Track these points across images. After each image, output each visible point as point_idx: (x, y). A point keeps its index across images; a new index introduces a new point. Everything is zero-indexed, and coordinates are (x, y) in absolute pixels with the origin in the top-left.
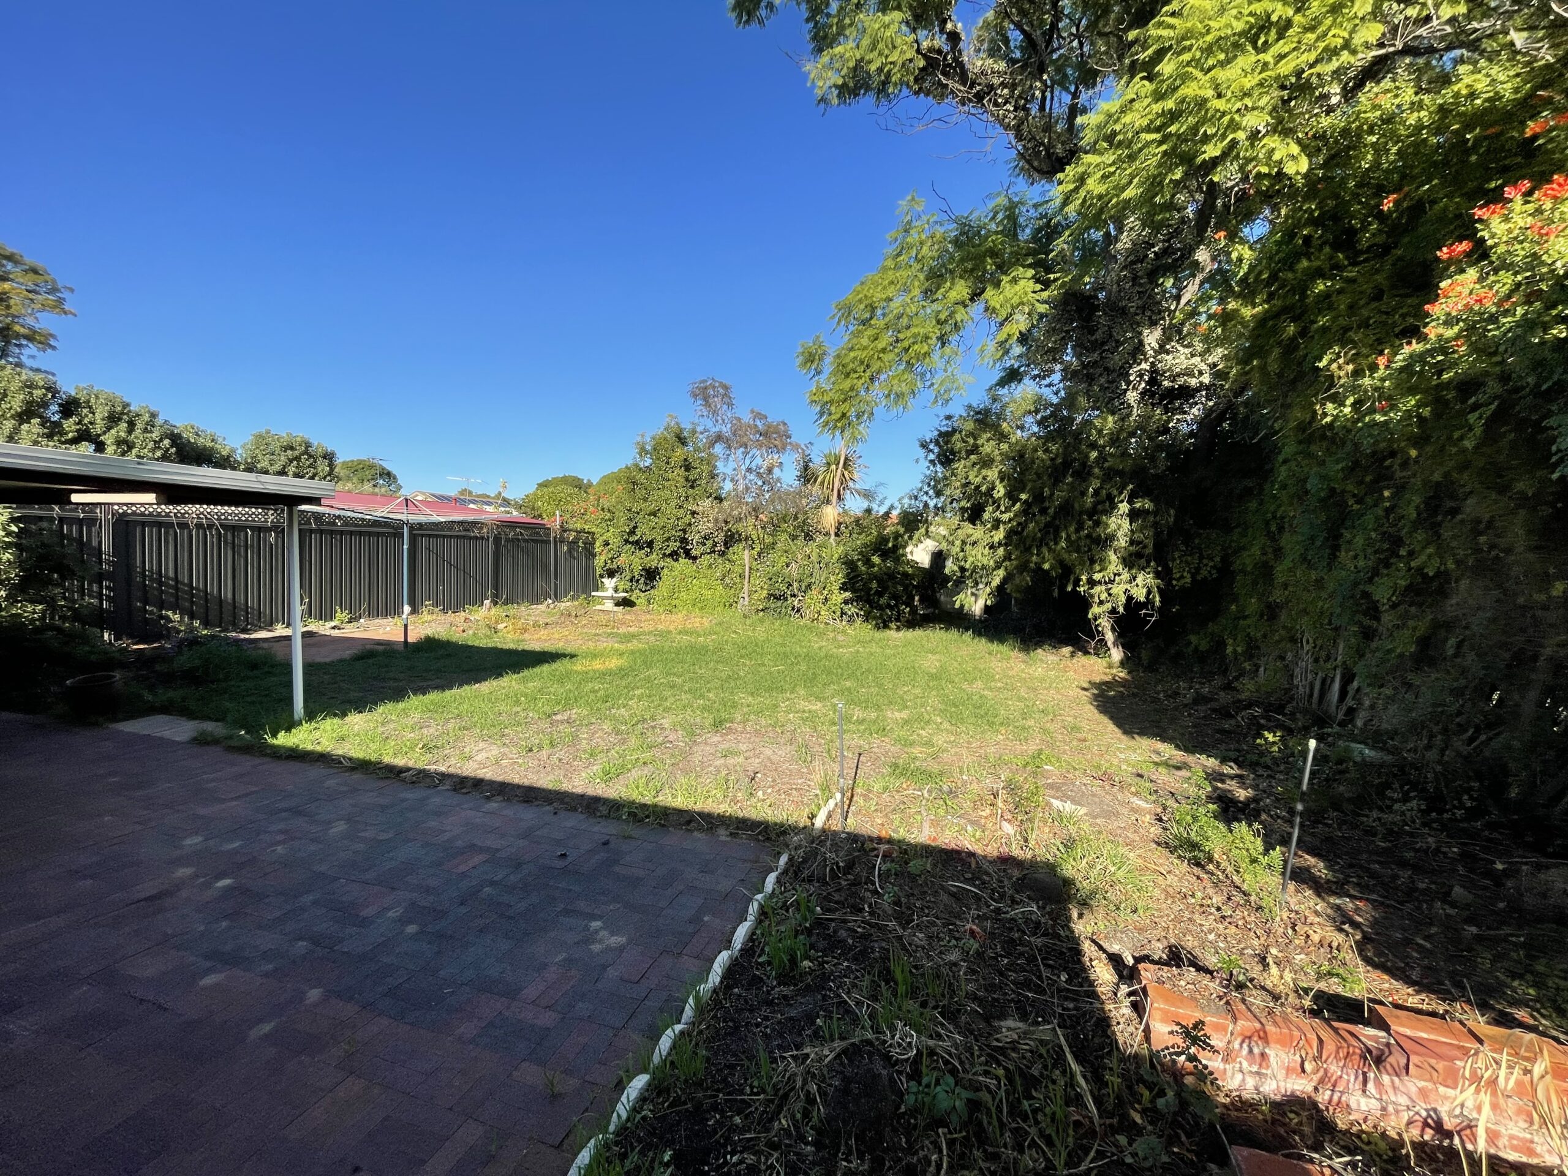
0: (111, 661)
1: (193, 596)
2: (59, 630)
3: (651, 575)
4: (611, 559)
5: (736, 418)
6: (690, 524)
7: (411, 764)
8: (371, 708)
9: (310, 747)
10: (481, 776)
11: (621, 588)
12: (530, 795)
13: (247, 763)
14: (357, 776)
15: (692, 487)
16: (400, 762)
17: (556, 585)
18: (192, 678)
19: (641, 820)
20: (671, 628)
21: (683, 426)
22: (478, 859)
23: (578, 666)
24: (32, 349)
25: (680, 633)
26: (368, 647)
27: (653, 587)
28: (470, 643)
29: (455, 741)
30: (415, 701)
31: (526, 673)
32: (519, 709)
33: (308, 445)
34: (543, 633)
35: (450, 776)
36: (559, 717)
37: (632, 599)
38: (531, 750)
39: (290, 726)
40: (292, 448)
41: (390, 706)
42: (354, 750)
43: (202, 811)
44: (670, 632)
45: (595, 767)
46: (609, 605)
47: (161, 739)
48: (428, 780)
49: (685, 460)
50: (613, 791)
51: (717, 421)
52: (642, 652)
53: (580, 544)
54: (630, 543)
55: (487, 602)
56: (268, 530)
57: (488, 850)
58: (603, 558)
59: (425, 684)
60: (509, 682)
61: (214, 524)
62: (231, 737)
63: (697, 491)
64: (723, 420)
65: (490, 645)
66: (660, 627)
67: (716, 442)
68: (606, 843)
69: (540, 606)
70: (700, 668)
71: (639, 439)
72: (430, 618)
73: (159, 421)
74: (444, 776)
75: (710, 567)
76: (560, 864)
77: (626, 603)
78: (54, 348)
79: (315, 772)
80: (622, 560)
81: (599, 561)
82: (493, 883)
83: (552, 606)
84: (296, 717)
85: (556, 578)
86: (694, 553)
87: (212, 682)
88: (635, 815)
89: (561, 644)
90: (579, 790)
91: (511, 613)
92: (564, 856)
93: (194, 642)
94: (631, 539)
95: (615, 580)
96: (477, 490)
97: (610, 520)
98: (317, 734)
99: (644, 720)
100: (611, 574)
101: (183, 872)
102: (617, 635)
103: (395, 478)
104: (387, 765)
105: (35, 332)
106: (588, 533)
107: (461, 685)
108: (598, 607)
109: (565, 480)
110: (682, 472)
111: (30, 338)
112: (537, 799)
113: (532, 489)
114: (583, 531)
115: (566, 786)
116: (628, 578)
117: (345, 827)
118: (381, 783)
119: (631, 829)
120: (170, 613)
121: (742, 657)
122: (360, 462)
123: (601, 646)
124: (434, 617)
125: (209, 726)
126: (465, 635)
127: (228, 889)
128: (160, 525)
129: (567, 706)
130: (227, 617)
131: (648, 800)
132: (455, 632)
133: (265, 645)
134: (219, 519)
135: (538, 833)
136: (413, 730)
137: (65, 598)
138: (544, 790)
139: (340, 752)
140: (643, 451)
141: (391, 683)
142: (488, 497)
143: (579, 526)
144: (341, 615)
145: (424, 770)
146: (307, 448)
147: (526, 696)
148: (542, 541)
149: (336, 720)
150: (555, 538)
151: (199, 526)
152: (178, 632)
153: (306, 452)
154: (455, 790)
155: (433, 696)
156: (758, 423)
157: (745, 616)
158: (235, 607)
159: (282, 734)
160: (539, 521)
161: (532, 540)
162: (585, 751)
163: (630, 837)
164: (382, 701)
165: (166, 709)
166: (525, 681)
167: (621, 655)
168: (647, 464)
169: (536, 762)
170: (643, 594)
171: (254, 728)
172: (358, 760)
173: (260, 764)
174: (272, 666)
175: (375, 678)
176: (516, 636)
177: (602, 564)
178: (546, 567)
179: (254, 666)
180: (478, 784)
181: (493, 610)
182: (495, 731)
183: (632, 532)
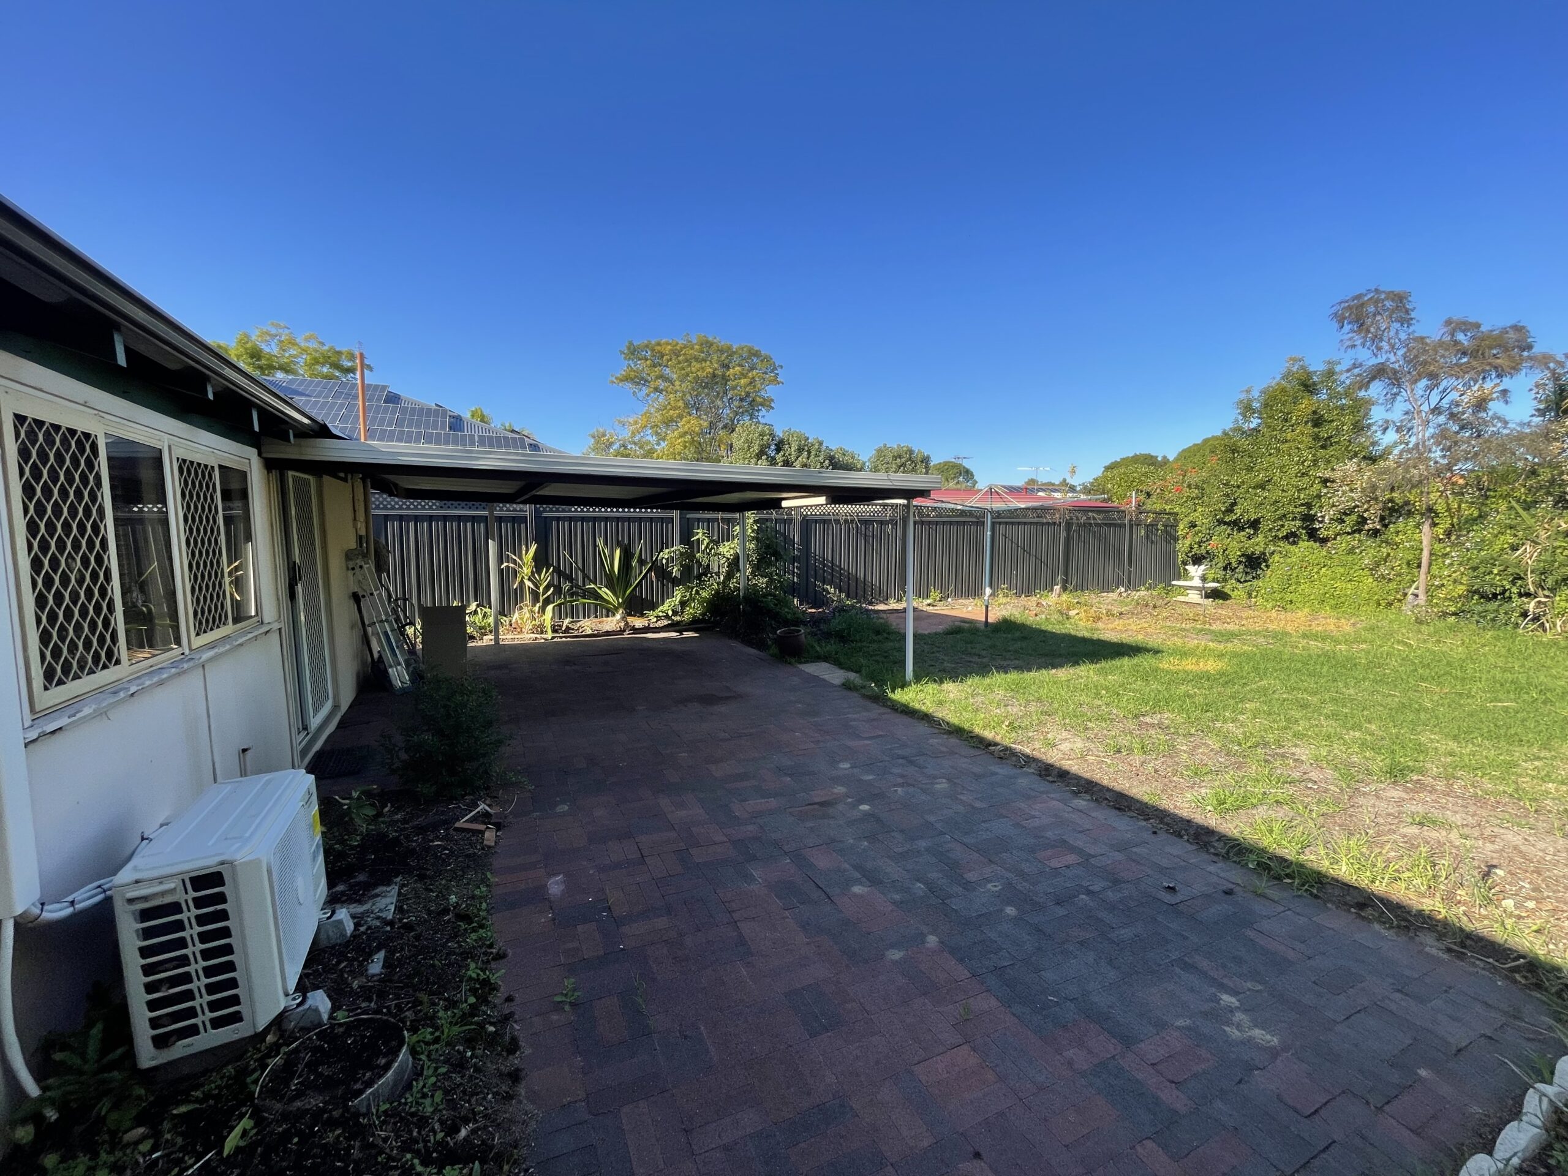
0: (798, 621)
1: (841, 574)
2: (774, 596)
3: (1254, 563)
4: (1199, 544)
5: (1415, 339)
6: (1319, 496)
7: (998, 739)
8: (962, 679)
9: (917, 706)
10: (1067, 768)
11: (1210, 576)
12: (1122, 803)
13: (876, 710)
14: (953, 741)
15: (1323, 447)
16: (988, 734)
17: (1130, 572)
18: (842, 637)
19: (1278, 878)
20: (1289, 629)
21: (1312, 369)
22: (1071, 859)
23: (1165, 664)
24: (763, 412)
25: (1305, 636)
26: (957, 623)
27: (1257, 577)
28: (1043, 628)
29: (1037, 725)
30: (998, 679)
31: (1103, 664)
32: (1100, 703)
33: (911, 452)
34: (1118, 623)
35: (1035, 760)
36: (1148, 719)
37: (1226, 590)
38: (1119, 751)
39: (904, 685)
40: (900, 457)
41: (977, 679)
42: (950, 715)
43: (851, 743)
44: (1286, 634)
45: (1203, 791)
46: (1194, 597)
47: (824, 680)
48: (1014, 759)
49: (1314, 412)
50: (1233, 827)
51: (1379, 349)
52: (1249, 657)
53: (1160, 527)
54: (1225, 523)
55: (1057, 588)
56: (886, 523)
57: (1080, 852)
58: (1187, 542)
59: (1005, 663)
60: (1086, 672)
61: (854, 520)
62: (863, 687)
63: (1331, 451)
64: (1393, 347)
65: (1063, 631)
66: (1271, 627)
67: (1373, 378)
68: (1229, 893)
69: (1111, 595)
70: (1346, 685)
71: (1243, 396)
72: (1005, 600)
73: (823, 448)
74: (1030, 760)
75: (1351, 551)
76: (1167, 897)
77: (1216, 595)
78: (773, 408)
79: (922, 728)
80: (1215, 544)
81: (1183, 546)
82: (1089, 892)
83: (1124, 595)
84: (907, 678)
85: (1130, 564)
86: (1323, 533)
87: (852, 642)
88: (1268, 868)
89: (1140, 637)
90: (1185, 813)
91: (1082, 600)
92: (1171, 889)
93: (842, 610)
94: (1227, 519)
95: (1203, 567)
96: (1043, 479)
97: (1197, 498)
98: (922, 696)
99: (1266, 744)
100: (1197, 560)
101: (840, 790)
102: (1212, 632)
103: (972, 475)
104: (977, 736)
105: (765, 399)
106: (1170, 514)
107: (1039, 668)
108: (1181, 598)
109: (1136, 459)
110: (1309, 429)
111: (762, 405)
112: (1130, 810)
113: (1099, 472)
114: (1163, 512)
115: (1165, 803)
116: (1220, 565)
117: (946, 785)
118: (973, 752)
119: (1263, 884)
120: (828, 587)
121: (1423, 679)
122: (946, 463)
123: (1193, 643)
124: (1008, 600)
125: (852, 676)
126: (1038, 618)
127: (866, 814)
128: (824, 522)
129: (1156, 708)
130: (860, 592)
131: (1289, 852)
132: (1029, 615)
133: (884, 616)
134: (858, 516)
135: (1134, 850)
136: (998, 706)
137: (777, 574)
138: (1138, 801)
139: (940, 716)
140: (1247, 409)
141: (976, 659)
142: (1053, 484)
143: (1158, 507)
144: (935, 594)
145: (1010, 747)
146: (910, 454)
147: (1107, 689)
148: (1115, 525)
149: (935, 686)
150: (1131, 520)
151: (846, 521)
152: (833, 601)
153: (910, 459)
154: (1040, 775)
155: (1013, 676)
156: (1460, 337)
157: (1419, 622)
158: (865, 584)
159: (898, 691)
160: (1109, 504)
161: (1105, 524)
162: (1187, 767)
163: (1263, 896)
164: (971, 673)
165: (825, 658)
166: (1105, 673)
167: (1221, 656)
168: (1252, 426)
169: (1127, 767)
170: (1241, 586)
171: (881, 683)
172: (954, 725)
173: (884, 714)
174: (888, 633)
175: (963, 653)
176: (1089, 624)
177: (1186, 548)
178: (1120, 553)
179: (878, 633)
180: (1063, 775)
181: (1064, 597)
182: (1078, 723)
183: (1230, 510)
